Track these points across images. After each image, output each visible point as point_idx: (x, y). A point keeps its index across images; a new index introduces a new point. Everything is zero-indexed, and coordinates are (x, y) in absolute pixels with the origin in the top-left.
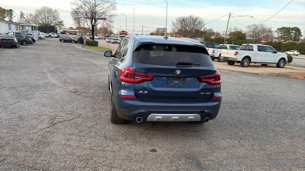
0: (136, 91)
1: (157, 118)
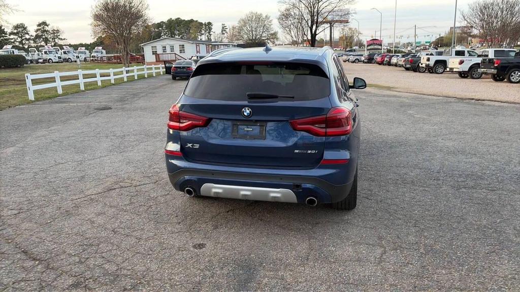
0: (183, 143)
1: (214, 191)
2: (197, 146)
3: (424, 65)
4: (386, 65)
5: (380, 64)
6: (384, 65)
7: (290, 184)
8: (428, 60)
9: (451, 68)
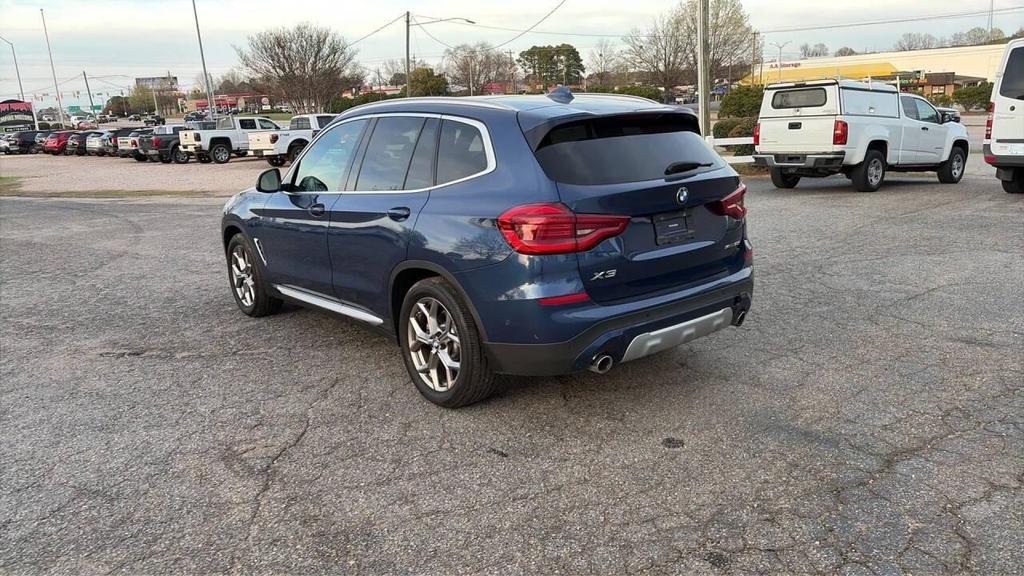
0: (585, 274)
1: (650, 344)
2: (612, 273)
3: (191, 149)
4: (71, 153)
5: (55, 153)
6: (66, 155)
7: (732, 297)
8: (198, 138)
9: (256, 151)
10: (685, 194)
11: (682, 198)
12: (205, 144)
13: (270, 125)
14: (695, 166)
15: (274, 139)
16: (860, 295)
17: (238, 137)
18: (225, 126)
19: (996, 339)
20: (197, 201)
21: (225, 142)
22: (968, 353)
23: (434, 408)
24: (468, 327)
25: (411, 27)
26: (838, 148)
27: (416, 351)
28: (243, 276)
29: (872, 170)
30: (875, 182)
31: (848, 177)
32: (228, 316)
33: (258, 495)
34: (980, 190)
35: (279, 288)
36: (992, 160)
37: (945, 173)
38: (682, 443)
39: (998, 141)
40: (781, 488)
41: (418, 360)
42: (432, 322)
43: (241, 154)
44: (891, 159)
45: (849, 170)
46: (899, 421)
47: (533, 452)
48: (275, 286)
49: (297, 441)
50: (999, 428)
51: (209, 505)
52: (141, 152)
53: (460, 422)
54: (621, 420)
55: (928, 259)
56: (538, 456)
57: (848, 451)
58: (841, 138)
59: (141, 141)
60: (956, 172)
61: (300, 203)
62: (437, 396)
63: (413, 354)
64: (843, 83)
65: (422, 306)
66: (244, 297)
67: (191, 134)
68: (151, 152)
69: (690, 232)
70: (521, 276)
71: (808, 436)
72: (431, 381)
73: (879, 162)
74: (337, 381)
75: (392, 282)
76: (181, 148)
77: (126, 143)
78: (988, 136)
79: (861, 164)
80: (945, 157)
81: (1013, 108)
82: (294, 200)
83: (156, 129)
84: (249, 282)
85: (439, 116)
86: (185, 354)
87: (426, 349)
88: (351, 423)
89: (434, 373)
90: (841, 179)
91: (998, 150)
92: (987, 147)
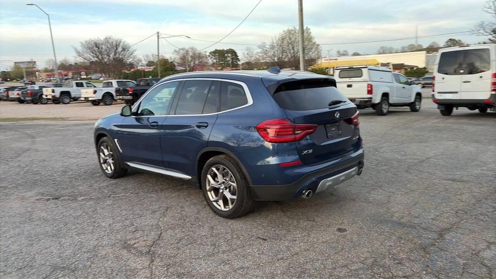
0: (299, 151)
1: (328, 184)
2: (311, 151)
7: (358, 162)
8: (53, 91)
9: (85, 98)
10: (339, 114)
11: (337, 117)
12: (57, 94)
13: (91, 85)
14: (340, 102)
15: (95, 92)
16: (398, 161)
17: (74, 91)
18: (67, 86)
19: (465, 179)
20: (59, 123)
21: (68, 93)
22: (456, 185)
23: (222, 219)
24: (241, 178)
25: (159, 39)
26: (369, 96)
27: (210, 192)
28: (106, 158)
29: (384, 106)
30: (385, 111)
31: (374, 109)
32: (98, 179)
33: (150, 264)
34: (429, 115)
35: (129, 163)
36: (436, 101)
37: (413, 107)
38: (345, 230)
39: (439, 93)
40: (399, 249)
41: (211, 196)
42: (220, 176)
43: (76, 99)
44: (391, 101)
45: (374, 106)
46: (438, 216)
47: (278, 238)
48: (126, 162)
49: (159, 237)
50: (482, 217)
51: (126, 270)
52: (22, 98)
53: (237, 225)
54: (314, 221)
55: (421, 144)
56: (281, 239)
57: (422, 231)
58: (370, 92)
59: (22, 93)
60: (418, 107)
61: (141, 121)
62: (223, 213)
63: (209, 193)
64: (370, 67)
65: (214, 169)
66: (107, 169)
67: (50, 89)
68: (27, 99)
69: (340, 132)
70: (268, 153)
71: (401, 225)
72: (220, 206)
73: (386, 103)
74: (168, 208)
75: (198, 158)
76: (44, 97)
77: (14, 94)
78: (433, 91)
79: (379, 103)
80: (412, 100)
81: (443, 78)
82: (138, 120)
83: (29, 87)
84: (110, 161)
85: (220, 80)
86: (83, 198)
87: (216, 190)
88: (183, 227)
89: (221, 202)
90: (371, 110)
91: (438, 97)
92: (433, 95)
